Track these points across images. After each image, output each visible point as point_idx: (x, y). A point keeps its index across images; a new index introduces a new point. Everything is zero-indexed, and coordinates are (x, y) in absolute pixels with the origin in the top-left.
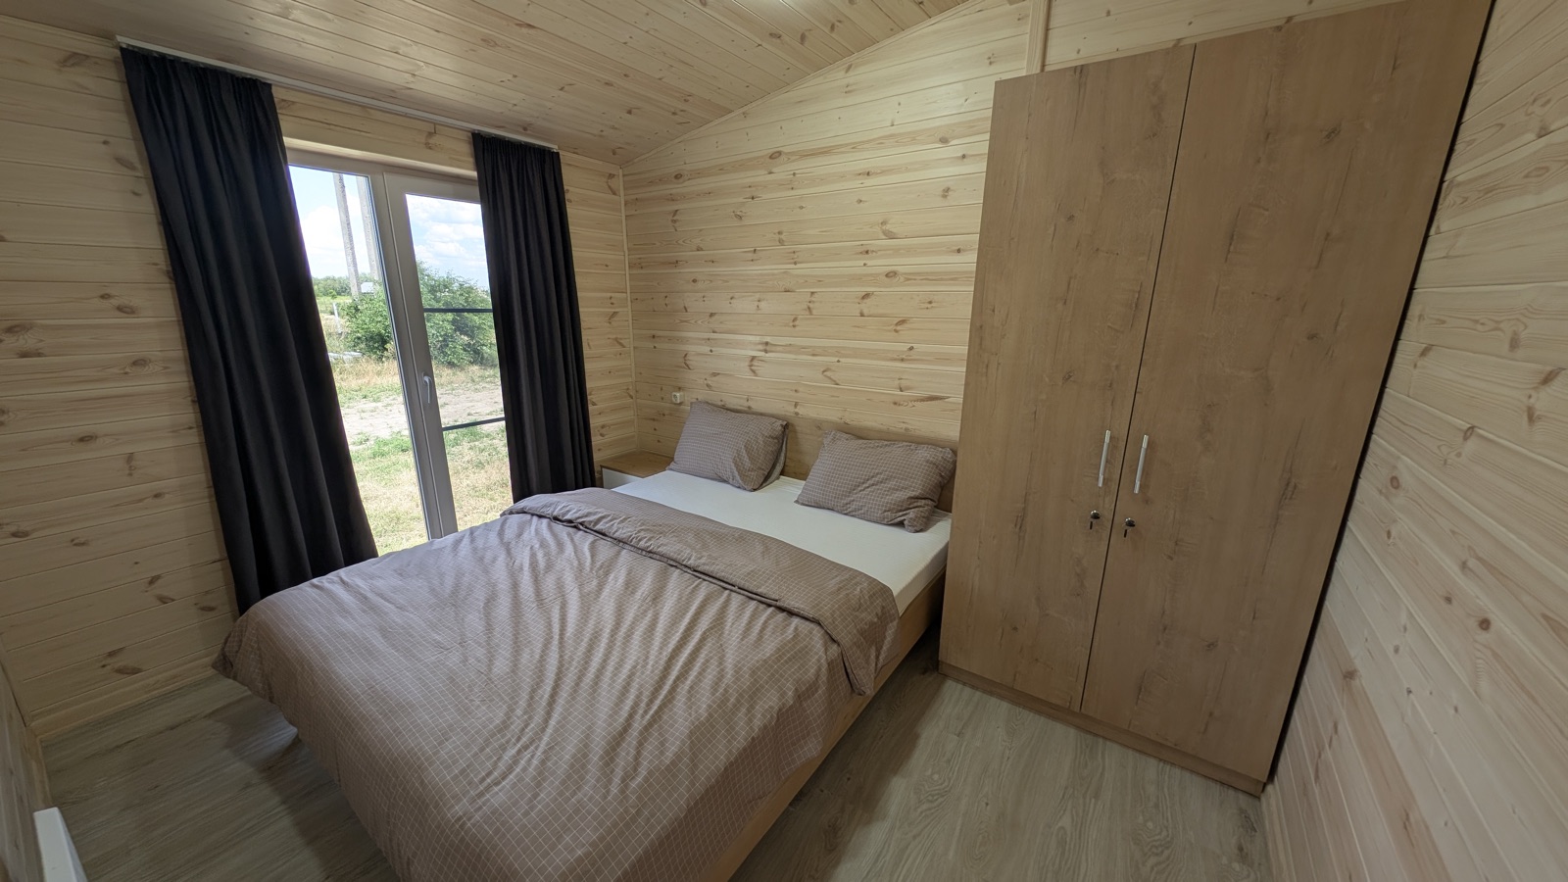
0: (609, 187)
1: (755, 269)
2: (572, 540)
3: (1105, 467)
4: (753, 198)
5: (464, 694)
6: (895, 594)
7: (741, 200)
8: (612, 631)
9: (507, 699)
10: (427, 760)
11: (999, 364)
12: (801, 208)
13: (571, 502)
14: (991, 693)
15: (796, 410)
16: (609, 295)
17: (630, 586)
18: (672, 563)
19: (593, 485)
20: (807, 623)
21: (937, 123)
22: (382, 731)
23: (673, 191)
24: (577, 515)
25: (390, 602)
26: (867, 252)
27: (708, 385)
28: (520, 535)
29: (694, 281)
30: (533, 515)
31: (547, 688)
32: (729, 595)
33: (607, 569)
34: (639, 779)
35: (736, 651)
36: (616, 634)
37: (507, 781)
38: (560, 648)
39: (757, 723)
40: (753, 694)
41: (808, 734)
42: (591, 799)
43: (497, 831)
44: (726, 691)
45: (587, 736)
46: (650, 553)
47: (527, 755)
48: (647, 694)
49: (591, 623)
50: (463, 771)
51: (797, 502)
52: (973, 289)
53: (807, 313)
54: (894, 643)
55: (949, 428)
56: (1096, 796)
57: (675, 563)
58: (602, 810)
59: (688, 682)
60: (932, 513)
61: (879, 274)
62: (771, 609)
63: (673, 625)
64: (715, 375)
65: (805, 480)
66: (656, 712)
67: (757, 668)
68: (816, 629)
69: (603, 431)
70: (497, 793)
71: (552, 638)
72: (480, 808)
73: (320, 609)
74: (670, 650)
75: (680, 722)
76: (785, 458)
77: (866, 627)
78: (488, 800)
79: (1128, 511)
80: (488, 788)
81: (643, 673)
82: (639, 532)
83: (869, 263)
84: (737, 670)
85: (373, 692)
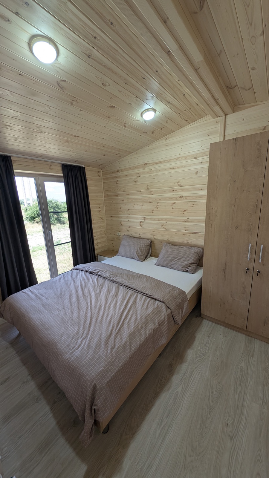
0: (98, 175)
1: (140, 196)
2: (91, 277)
3: (250, 254)
4: (139, 176)
5: (66, 323)
6: (186, 293)
7: (136, 177)
8: (105, 305)
9: (78, 325)
10: (58, 342)
11: (215, 224)
12: (154, 179)
13: (90, 266)
14: (218, 324)
15: (154, 237)
16: (99, 205)
17: (109, 291)
18: (120, 284)
19: (95, 261)
20: (161, 303)
21: (193, 153)
22: (45, 334)
23: (116, 175)
24: (92, 270)
25: (44, 297)
26: (174, 191)
27: (128, 230)
28: (77, 276)
29: (123, 200)
30: (80, 270)
31: (88, 322)
32: (137, 294)
33: (102, 286)
34: (116, 349)
35: (140, 311)
36: (106, 306)
37: (80, 348)
38: (91, 310)
39: (148, 333)
40: (146, 324)
41: (163, 336)
42: (103, 354)
43: (78, 363)
44: (138, 323)
45: (100, 336)
46: (114, 281)
47: (84, 341)
48: (116, 324)
49: (99, 303)
50: (67, 346)
51: (155, 265)
52: (206, 200)
53: (156, 209)
54: (187, 308)
55: (201, 242)
56: (252, 356)
57: (121, 284)
58: (106, 357)
59: (127, 320)
60: (197, 267)
61: (178, 197)
62: (150, 298)
63: (122, 303)
64: (130, 227)
65: (158, 258)
66: (119, 329)
67: (147, 316)
68: (163, 304)
69: (98, 244)
70: (77, 352)
71: (88, 307)
72: (73, 356)
73: (25, 299)
74: (121, 311)
75: (126, 332)
76: (151, 251)
77: (178, 304)
78: (75, 354)
79: (258, 268)
80: (75, 351)
81: (114, 318)
82: (110, 275)
83: (174, 194)
84: (141, 317)
85: (42, 323)
